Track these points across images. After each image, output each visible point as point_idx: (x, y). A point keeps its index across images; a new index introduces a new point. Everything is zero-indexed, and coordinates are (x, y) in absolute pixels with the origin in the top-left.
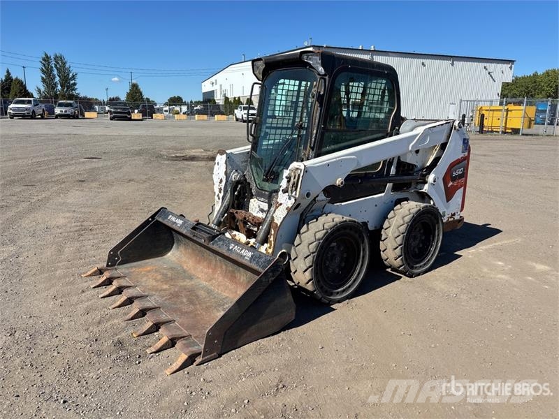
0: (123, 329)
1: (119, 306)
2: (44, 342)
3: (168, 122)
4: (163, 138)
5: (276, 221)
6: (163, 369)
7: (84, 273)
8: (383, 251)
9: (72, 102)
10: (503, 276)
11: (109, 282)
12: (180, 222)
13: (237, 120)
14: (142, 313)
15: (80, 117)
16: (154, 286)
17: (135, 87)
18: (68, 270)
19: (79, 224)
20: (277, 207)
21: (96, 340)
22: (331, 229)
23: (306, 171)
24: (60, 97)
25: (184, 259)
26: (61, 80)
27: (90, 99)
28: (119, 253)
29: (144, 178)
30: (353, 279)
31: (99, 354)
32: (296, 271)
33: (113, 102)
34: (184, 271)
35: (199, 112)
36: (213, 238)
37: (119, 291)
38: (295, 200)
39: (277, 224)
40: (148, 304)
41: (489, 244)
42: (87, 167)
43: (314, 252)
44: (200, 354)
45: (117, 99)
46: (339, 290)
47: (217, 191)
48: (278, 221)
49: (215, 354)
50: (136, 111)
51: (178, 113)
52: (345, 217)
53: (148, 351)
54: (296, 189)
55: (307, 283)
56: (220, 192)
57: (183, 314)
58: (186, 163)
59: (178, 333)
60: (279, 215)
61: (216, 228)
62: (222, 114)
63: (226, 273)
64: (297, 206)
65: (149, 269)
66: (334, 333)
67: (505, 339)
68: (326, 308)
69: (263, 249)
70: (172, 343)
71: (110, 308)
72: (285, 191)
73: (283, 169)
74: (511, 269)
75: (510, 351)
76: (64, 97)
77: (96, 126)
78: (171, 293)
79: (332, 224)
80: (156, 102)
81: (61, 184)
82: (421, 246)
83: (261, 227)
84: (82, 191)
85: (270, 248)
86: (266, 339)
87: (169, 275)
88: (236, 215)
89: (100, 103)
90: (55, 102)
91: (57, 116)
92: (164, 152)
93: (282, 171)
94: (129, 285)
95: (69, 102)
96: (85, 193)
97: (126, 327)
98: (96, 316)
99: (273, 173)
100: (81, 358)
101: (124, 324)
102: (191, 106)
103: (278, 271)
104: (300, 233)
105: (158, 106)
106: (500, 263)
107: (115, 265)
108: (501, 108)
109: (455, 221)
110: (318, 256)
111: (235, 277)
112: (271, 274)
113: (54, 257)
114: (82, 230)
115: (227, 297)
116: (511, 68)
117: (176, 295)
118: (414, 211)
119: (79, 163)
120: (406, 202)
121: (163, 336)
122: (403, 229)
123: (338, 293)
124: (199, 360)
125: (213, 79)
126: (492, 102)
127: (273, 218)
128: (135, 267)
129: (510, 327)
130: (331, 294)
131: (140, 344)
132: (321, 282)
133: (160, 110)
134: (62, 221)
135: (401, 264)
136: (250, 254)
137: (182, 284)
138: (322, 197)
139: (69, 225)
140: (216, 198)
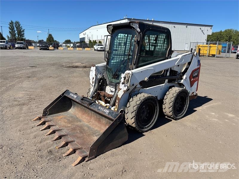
0: (52, 145)
1: (49, 134)
2: (16, 151)
3: (65, 51)
4: (63, 58)
5: (119, 96)
6: (71, 163)
7: (32, 119)
8: (164, 109)
9: (23, 42)
10: (215, 120)
11: (44, 123)
12: (75, 96)
13: (95, 50)
14: (60, 137)
15: (26, 48)
16: (64, 125)
17: (50, 35)
18: (25, 118)
19: (29, 96)
20: (119, 90)
21: (40, 150)
22: (143, 100)
23: (132, 75)
24: (17, 40)
25: (77, 113)
26: (18, 32)
27: (30, 41)
28: (48, 110)
29: (56, 76)
30: (152, 122)
31: (41, 157)
32: (128, 118)
33: (41, 42)
34: (77, 118)
35: (78, 47)
36: (91, 104)
37: (49, 127)
38: (128, 87)
39: (119, 98)
40: (62, 134)
41: (207, 105)
42: (31, 71)
43: (136, 110)
44: (87, 156)
45: (43, 40)
46: (146, 126)
47: (91, 82)
48: (120, 96)
49: (94, 156)
50: (51, 46)
51: (69, 47)
52: (149, 95)
53: (64, 155)
54: (128, 83)
55: (133, 124)
56: (93, 83)
57: (78, 138)
58: (74, 69)
59: (76, 147)
60: (120, 94)
61: (91, 99)
62: (88, 47)
63: (96, 119)
64: (128, 90)
65: (61, 117)
66: (145, 146)
67: (219, 148)
68: (140, 135)
69: (112, 109)
70: (74, 151)
71: (45, 135)
72: (123, 83)
73: (121, 73)
74: (218, 116)
75: (222, 154)
76: (19, 40)
77: (33, 52)
78: (72, 128)
79: (143, 98)
80: (59, 42)
81: (19, 78)
82: (180, 106)
83: (112, 99)
84: (29, 81)
85: (116, 108)
86: (115, 149)
87: (71, 120)
88: (100, 93)
89: (35, 42)
90: (15, 42)
91: (16, 48)
92: (64, 64)
93: (121, 74)
94: (53, 124)
95: (21, 42)
96: (30, 83)
97: (53, 144)
98: (39, 139)
99: (117, 75)
100: (33, 159)
101: (52, 143)
102: (74, 44)
103: (121, 119)
104: (129, 102)
105: (60, 44)
106: (213, 114)
107: (46, 115)
108: (207, 45)
109: (194, 96)
110: (138, 112)
111: (100, 121)
112: (118, 120)
113: (19, 112)
114: (31, 99)
115: (97, 130)
116: (211, 29)
117: (74, 129)
118: (178, 91)
119: (27, 69)
120: (174, 88)
121: (70, 148)
122: (173, 99)
123: (145, 128)
124: (87, 159)
125: (84, 32)
126: (203, 43)
127: (117, 95)
128: (55, 116)
129: (220, 142)
130: (143, 128)
131: (60, 152)
132: (139, 123)
133: (61, 46)
134: (21, 95)
135: (172, 114)
136: (108, 111)
137: (77, 124)
138: (139, 86)
139: (24, 97)
140: (91, 86)
